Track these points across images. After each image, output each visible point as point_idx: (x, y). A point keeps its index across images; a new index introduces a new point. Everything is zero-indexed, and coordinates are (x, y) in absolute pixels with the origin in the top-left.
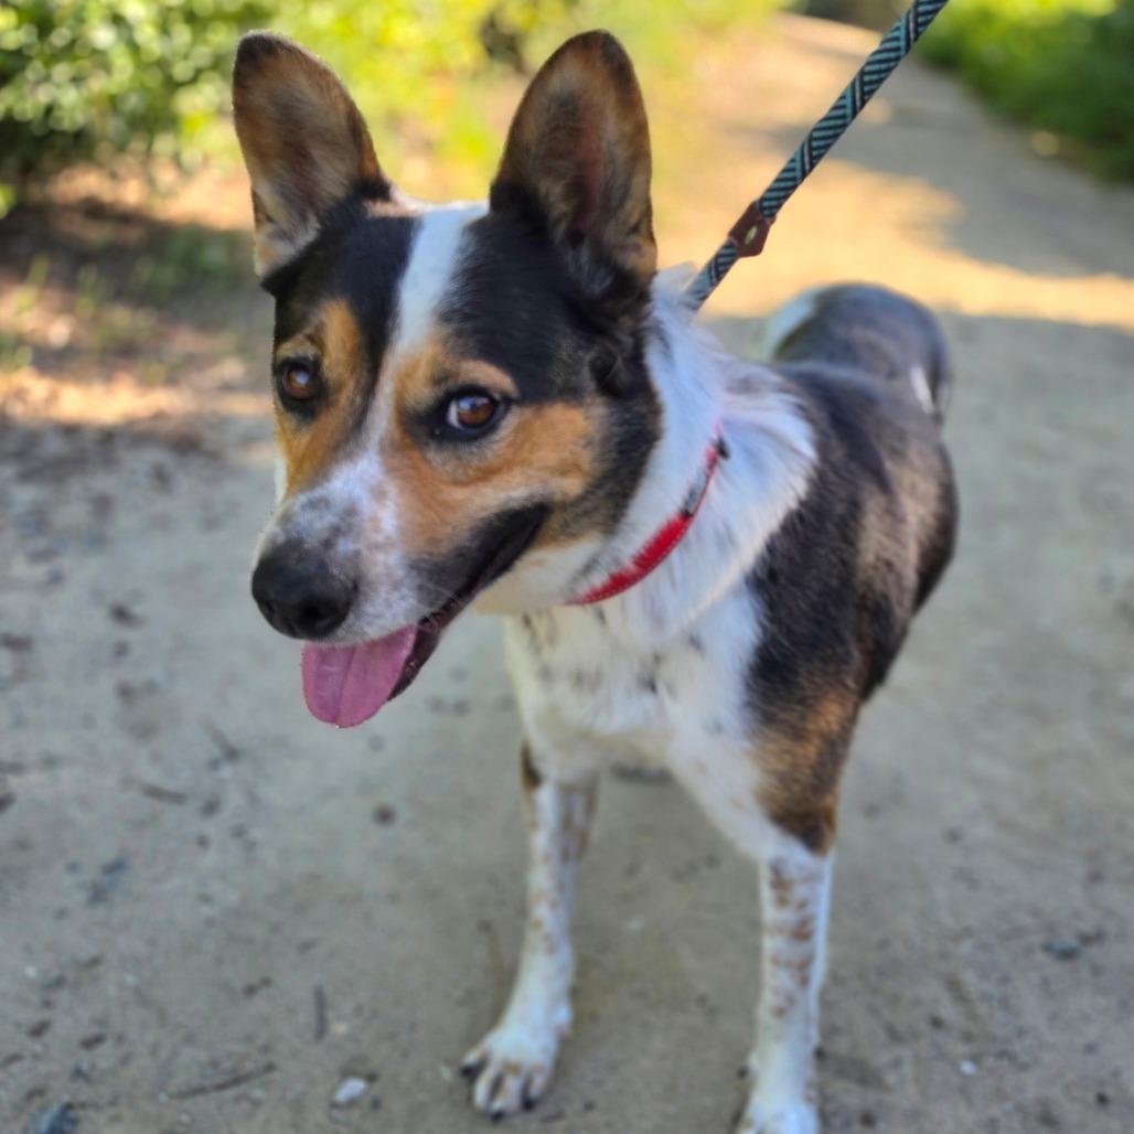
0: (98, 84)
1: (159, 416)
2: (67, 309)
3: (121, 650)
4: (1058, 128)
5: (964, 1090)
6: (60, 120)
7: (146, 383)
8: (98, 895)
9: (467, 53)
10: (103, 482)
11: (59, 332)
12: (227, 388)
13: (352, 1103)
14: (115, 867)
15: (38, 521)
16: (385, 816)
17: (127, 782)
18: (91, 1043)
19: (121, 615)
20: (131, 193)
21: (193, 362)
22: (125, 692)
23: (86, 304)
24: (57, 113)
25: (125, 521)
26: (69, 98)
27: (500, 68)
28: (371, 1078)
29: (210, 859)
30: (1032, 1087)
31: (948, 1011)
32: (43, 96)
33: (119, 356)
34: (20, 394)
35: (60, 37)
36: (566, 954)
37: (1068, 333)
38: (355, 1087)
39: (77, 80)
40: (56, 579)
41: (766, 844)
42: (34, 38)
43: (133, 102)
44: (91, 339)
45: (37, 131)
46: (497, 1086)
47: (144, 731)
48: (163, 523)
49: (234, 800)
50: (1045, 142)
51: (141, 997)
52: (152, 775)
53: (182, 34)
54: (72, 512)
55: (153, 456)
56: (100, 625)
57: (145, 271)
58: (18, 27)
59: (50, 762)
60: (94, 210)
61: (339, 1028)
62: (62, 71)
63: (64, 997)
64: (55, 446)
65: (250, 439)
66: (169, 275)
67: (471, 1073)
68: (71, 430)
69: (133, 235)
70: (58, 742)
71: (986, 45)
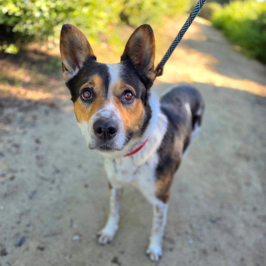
0: (37, 25)
1: (47, 99)
2: (29, 74)
3: (37, 149)
4: (241, 46)
5: (190, 245)
6: (28, 33)
7: (45, 92)
8: (31, 198)
9: (116, 20)
10: (35, 113)
11: (28, 79)
12: (61, 93)
13: (76, 241)
14: (34, 192)
15: (22, 120)
16: (86, 186)
17: (37, 176)
18: (28, 226)
19: (38, 141)
20: (43, 48)
21: (54, 87)
22: (38, 158)
23: (33, 73)
24: (27, 31)
25: (39, 121)
26: (30, 27)
27: (124, 23)
28: (80, 235)
29: (52, 192)
30: (203, 246)
31: (189, 231)
32: (25, 27)
33: (40, 85)
34: (19, 93)
35: (28, 14)
36: (117, 217)
37: (236, 92)
38: (76, 237)
39: (32, 23)
40: (25, 133)
41: (155, 202)
42: (23, 14)
43: (44, 29)
44: (34, 81)
45: (23, 35)
46: (103, 239)
47: (41, 166)
48: (47, 123)
49: (58, 181)
50: (238, 48)
51: (38, 217)
52: (42, 175)
53: (54, 15)
54: (29, 119)
55: (45, 108)
56: (33, 144)
57: (45, 67)
58: (19, 11)
59: (22, 171)
60: (36, 52)
61: (75, 226)
62: (29, 21)
63: (23, 217)
64: (26, 104)
65: (65, 105)
66: (50, 67)
67: (98, 236)
68: (29, 101)
69: (43, 58)
70: (24, 167)
71: (228, 25)
